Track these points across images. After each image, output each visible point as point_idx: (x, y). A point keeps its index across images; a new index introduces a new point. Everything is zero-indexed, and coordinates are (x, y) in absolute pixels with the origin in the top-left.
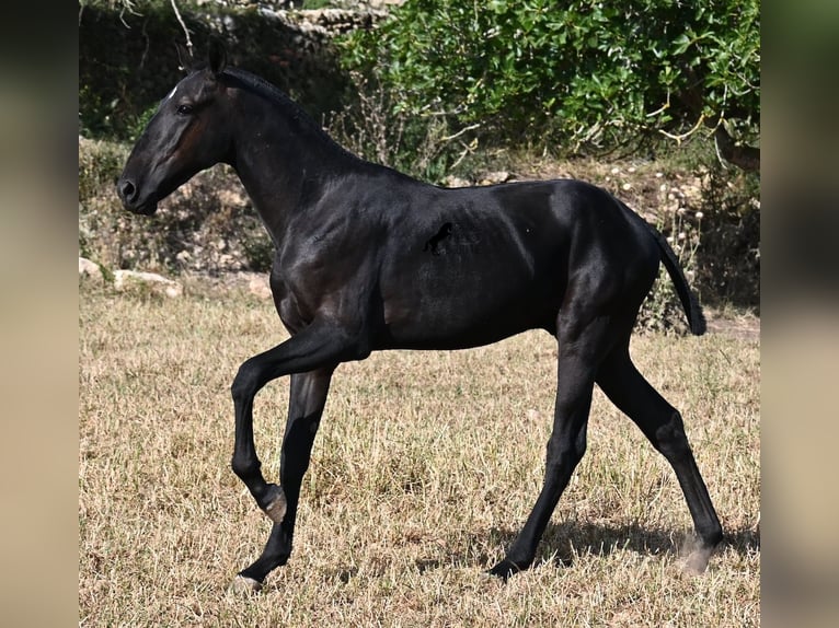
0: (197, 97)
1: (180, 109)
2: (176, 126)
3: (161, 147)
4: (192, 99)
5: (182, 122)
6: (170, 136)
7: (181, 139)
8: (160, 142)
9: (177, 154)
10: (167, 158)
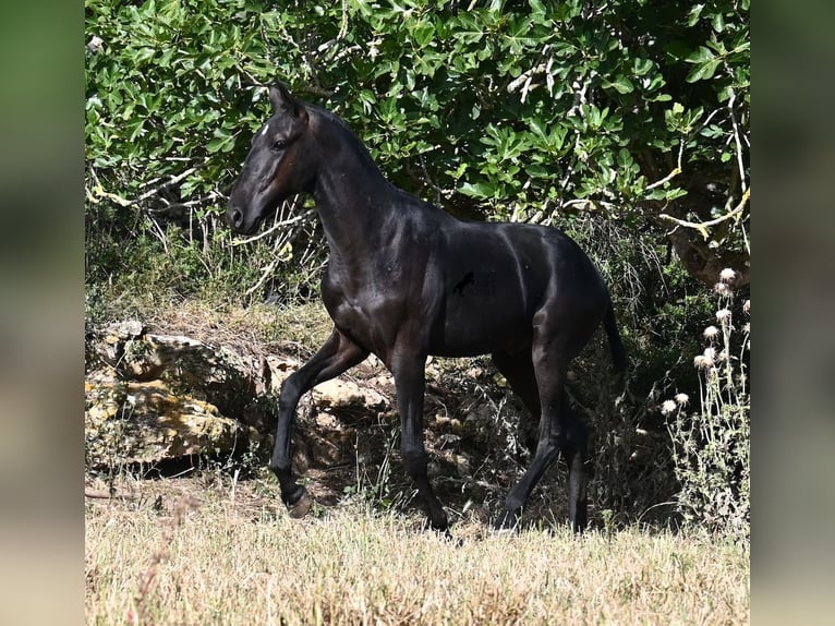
0: (288, 134)
1: (276, 146)
2: (272, 159)
3: (260, 177)
4: (285, 136)
5: (278, 155)
6: (268, 168)
7: (277, 170)
8: (259, 172)
9: (274, 184)
10: (266, 187)
